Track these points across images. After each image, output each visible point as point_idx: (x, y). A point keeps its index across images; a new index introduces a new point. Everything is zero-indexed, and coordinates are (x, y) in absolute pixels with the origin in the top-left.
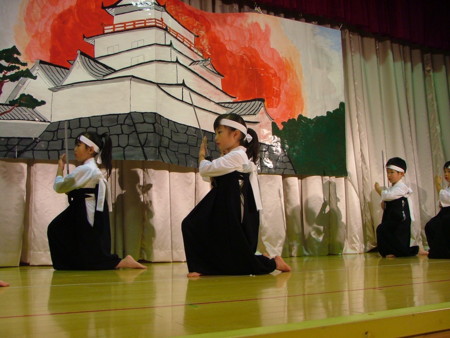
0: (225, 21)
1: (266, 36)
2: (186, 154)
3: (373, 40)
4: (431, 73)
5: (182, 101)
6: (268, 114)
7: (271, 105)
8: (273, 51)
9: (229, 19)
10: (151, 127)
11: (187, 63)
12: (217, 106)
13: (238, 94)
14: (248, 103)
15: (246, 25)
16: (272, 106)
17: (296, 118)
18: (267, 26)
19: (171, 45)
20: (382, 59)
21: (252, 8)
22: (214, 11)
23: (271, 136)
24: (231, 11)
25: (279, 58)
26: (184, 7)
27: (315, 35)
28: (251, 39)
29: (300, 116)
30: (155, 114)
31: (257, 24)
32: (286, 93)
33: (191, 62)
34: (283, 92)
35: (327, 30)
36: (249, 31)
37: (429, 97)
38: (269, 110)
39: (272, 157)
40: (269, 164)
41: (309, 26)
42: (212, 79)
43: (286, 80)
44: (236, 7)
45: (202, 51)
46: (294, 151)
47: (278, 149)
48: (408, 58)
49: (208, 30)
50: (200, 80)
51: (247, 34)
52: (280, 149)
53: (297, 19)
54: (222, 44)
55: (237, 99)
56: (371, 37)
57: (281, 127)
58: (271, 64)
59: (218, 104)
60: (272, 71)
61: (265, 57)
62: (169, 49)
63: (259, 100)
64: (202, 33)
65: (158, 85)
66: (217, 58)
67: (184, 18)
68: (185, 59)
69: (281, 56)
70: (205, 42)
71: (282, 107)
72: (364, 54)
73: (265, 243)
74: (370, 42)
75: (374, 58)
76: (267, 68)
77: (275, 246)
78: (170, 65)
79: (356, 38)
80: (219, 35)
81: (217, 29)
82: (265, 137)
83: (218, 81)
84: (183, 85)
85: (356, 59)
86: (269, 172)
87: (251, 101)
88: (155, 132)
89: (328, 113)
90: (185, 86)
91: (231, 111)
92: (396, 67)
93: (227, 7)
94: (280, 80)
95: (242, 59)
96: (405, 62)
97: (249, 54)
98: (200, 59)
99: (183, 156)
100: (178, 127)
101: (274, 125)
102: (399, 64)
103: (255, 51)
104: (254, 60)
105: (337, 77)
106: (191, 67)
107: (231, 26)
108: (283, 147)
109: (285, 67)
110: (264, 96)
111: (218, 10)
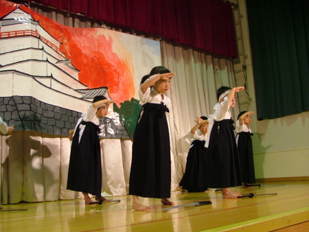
0: (81, 34)
1: (109, 44)
2: (53, 126)
3: (181, 48)
4: (219, 71)
5: (50, 88)
6: (110, 97)
7: (112, 91)
8: (114, 54)
9: (84, 32)
10: (28, 106)
11: (54, 61)
12: (75, 92)
13: (90, 84)
14: (97, 90)
15: (95, 37)
16: (113, 92)
17: (130, 100)
18: (110, 37)
19: (43, 49)
20: (187, 61)
21: (100, 24)
22: (73, 26)
23: (113, 113)
24: (86, 27)
25: (119, 60)
26: (52, 23)
27: (142, 44)
28: (99, 46)
29: (133, 99)
30: (31, 97)
31: (103, 36)
32: (123, 83)
33: (57, 61)
34: (121, 82)
35: (151, 41)
36: (98, 40)
38: (112, 95)
39: (113, 126)
40: (112, 132)
41: (139, 38)
42: (72, 73)
43: (123, 74)
44: (89, 24)
45: (65, 53)
46: (129, 122)
47: (117, 122)
48: (204, 60)
49: (69, 39)
50: (63, 73)
51: (96, 42)
52: (119, 122)
53: (131, 33)
54: (78, 49)
55: (89, 87)
56: (180, 46)
57: (119, 106)
58: (112, 63)
59: (76, 90)
60: (113, 68)
61: (109, 58)
62: (42, 51)
63: (104, 88)
64: (65, 41)
65: (33, 77)
66: (75, 58)
67: (52, 30)
68: (53, 59)
69: (120, 57)
70: (67, 48)
71: (120, 93)
72: (175, 57)
73: (110, 186)
74: (179, 50)
75: (182, 60)
76: (109, 66)
77: (116, 188)
78: (42, 63)
79: (170, 47)
80: (77, 43)
81: (76, 39)
83: (76, 75)
84: (51, 77)
85: (170, 60)
86: (112, 137)
87: (99, 88)
88: (31, 110)
90: (53, 78)
91: (85, 95)
92: (196, 66)
93: (83, 24)
94: (118, 73)
95: (93, 59)
96: (202, 63)
97: (98, 57)
98: (64, 59)
99: (51, 127)
100: (48, 107)
101: (115, 105)
102: (198, 64)
103: (102, 54)
104: (100, 61)
106: (57, 65)
107: (85, 36)
108: (121, 120)
109: (122, 66)
110: (108, 85)
111: (77, 26)
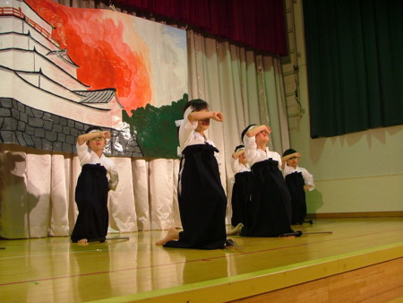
0: (81, 16)
1: (119, 31)
2: (41, 138)
3: (214, 41)
4: (262, 72)
5: (39, 88)
6: (118, 102)
7: (121, 94)
8: (125, 45)
9: (85, 14)
10: (8, 111)
11: (44, 52)
12: (72, 94)
13: (92, 83)
14: (101, 92)
15: (101, 21)
16: (123, 96)
17: (144, 107)
18: (120, 23)
19: (28, 35)
20: (222, 57)
21: (107, 5)
22: (71, 5)
23: (121, 123)
24: (88, 7)
25: (131, 54)
27: (163, 33)
28: (105, 33)
29: (148, 105)
30: (12, 99)
31: (111, 21)
32: (136, 84)
33: (48, 52)
34: (133, 83)
35: (174, 29)
36: (104, 26)
37: (261, 92)
38: (121, 99)
39: (122, 141)
40: (120, 148)
41: (159, 25)
42: (68, 69)
43: (136, 73)
44: (93, 3)
45: (59, 42)
46: (142, 136)
47: (127, 135)
48: (243, 57)
49: (65, 22)
51: (102, 29)
52: (129, 135)
53: (148, 18)
54: (78, 36)
55: (91, 88)
56: (212, 38)
57: (130, 115)
58: (123, 58)
59: (73, 92)
60: (124, 64)
61: (118, 51)
62: (27, 38)
63: (111, 89)
64: (60, 25)
65: (15, 72)
66: (73, 49)
67: (42, 10)
68: (43, 48)
69: (132, 50)
70: (62, 34)
71: (132, 96)
72: (206, 53)
73: (116, 220)
74: (211, 42)
75: (215, 56)
76: (118, 60)
77: (124, 222)
78: (28, 53)
79: (199, 38)
80: (76, 28)
81: (74, 22)
82: (116, 123)
83: (73, 71)
84: (40, 73)
85: (199, 56)
86: (119, 155)
87: (107, 89)
88: (11, 116)
89: (173, 103)
90: (42, 74)
91: (85, 98)
92: (233, 65)
93: (84, 3)
94: (130, 72)
95: (96, 51)
96: (241, 61)
97: (103, 48)
98: (58, 49)
99: (39, 140)
100: (35, 113)
101: (124, 112)
102: (236, 63)
103: (109, 44)
104: (107, 53)
105: (181, 71)
106: (48, 57)
107: (87, 20)
108: (132, 133)
109: (136, 61)
110: (115, 86)
111: (75, 5)
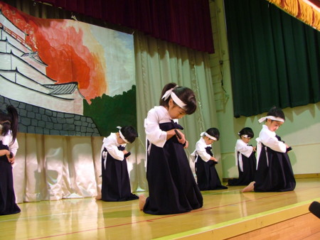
0: (49, 25)
1: (79, 36)
3: (156, 43)
4: (195, 66)
5: (15, 83)
6: (80, 93)
8: (84, 47)
9: (52, 23)
11: (19, 54)
12: (42, 87)
13: (58, 79)
14: (66, 86)
15: (64, 28)
16: (83, 88)
17: (101, 96)
18: (80, 30)
19: (6, 40)
20: (162, 56)
21: (69, 16)
24: (54, 18)
25: (90, 54)
26: (17, 12)
27: (115, 37)
28: (68, 38)
29: (104, 95)
31: (73, 28)
32: (93, 78)
33: (22, 54)
34: (91, 77)
35: (124, 34)
36: (67, 32)
41: (111, 31)
42: (39, 67)
43: (94, 69)
45: (31, 46)
48: (180, 55)
49: (36, 31)
50: (30, 67)
51: (65, 35)
54: (47, 41)
55: (58, 82)
57: (90, 103)
58: (82, 57)
59: (43, 85)
60: (84, 63)
61: (78, 52)
62: (5, 43)
63: (74, 83)
64: (31, 33)
66: (43, 52)
67: (17, 21)
68: (18, 51)
69: (91, 51)
70: (34, 40)
71: (91, 88)
72: (149, 52)
73: (80, 187)
75: (157, 55)
76: (79, 60)
77: (86, 188)
78: (6, 55)
80: (45, 35)
81: (43, 30)
82: (78, 110)
83: (43, 69)
84: (16, 71)
85: (145, 55)
87: (68, 84)
89: (124, 92)
90: (18, 72)
91: (53, 90)
92: (171, 61)
94: (89, 69)
95: (61, 52)
96: (178, 58)
97: (67, 50)
98: (30, 52)
100: (12, 103)
101: (84, 101)
102: (174, 59)
103: (72, 48)
104: (70, 54)
105: (130, 68)
106: (22, 58)
107: (54, 28)
109: (93, 59)
110: (77, 80)
111: (44, 16)
